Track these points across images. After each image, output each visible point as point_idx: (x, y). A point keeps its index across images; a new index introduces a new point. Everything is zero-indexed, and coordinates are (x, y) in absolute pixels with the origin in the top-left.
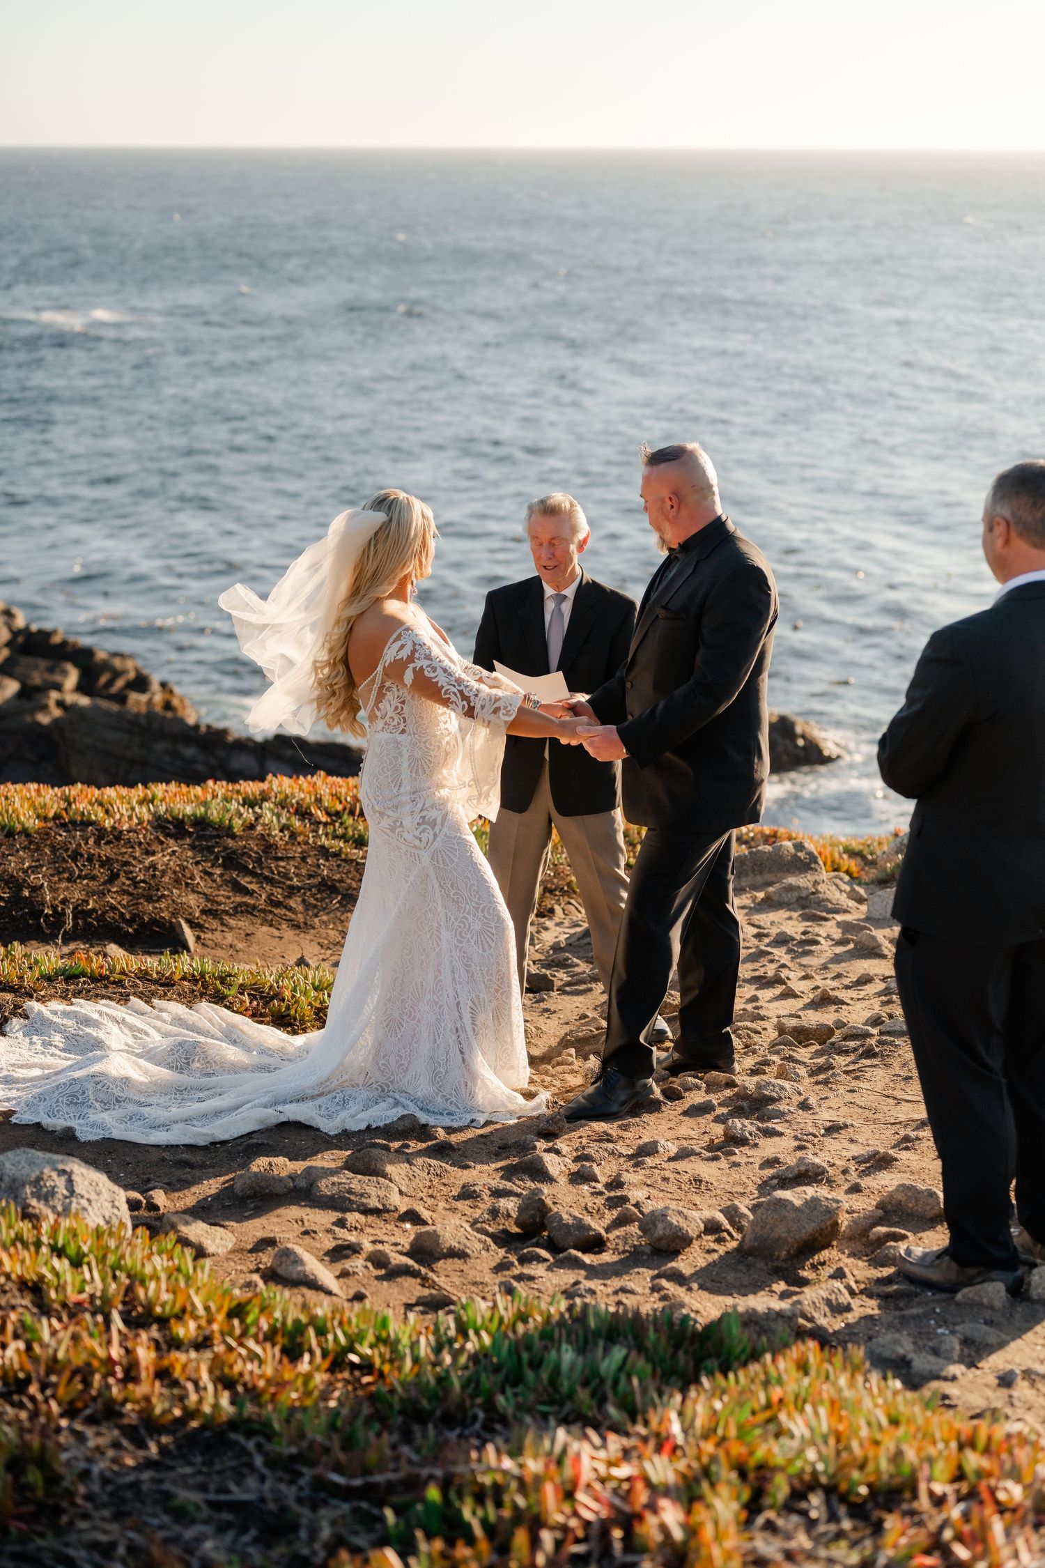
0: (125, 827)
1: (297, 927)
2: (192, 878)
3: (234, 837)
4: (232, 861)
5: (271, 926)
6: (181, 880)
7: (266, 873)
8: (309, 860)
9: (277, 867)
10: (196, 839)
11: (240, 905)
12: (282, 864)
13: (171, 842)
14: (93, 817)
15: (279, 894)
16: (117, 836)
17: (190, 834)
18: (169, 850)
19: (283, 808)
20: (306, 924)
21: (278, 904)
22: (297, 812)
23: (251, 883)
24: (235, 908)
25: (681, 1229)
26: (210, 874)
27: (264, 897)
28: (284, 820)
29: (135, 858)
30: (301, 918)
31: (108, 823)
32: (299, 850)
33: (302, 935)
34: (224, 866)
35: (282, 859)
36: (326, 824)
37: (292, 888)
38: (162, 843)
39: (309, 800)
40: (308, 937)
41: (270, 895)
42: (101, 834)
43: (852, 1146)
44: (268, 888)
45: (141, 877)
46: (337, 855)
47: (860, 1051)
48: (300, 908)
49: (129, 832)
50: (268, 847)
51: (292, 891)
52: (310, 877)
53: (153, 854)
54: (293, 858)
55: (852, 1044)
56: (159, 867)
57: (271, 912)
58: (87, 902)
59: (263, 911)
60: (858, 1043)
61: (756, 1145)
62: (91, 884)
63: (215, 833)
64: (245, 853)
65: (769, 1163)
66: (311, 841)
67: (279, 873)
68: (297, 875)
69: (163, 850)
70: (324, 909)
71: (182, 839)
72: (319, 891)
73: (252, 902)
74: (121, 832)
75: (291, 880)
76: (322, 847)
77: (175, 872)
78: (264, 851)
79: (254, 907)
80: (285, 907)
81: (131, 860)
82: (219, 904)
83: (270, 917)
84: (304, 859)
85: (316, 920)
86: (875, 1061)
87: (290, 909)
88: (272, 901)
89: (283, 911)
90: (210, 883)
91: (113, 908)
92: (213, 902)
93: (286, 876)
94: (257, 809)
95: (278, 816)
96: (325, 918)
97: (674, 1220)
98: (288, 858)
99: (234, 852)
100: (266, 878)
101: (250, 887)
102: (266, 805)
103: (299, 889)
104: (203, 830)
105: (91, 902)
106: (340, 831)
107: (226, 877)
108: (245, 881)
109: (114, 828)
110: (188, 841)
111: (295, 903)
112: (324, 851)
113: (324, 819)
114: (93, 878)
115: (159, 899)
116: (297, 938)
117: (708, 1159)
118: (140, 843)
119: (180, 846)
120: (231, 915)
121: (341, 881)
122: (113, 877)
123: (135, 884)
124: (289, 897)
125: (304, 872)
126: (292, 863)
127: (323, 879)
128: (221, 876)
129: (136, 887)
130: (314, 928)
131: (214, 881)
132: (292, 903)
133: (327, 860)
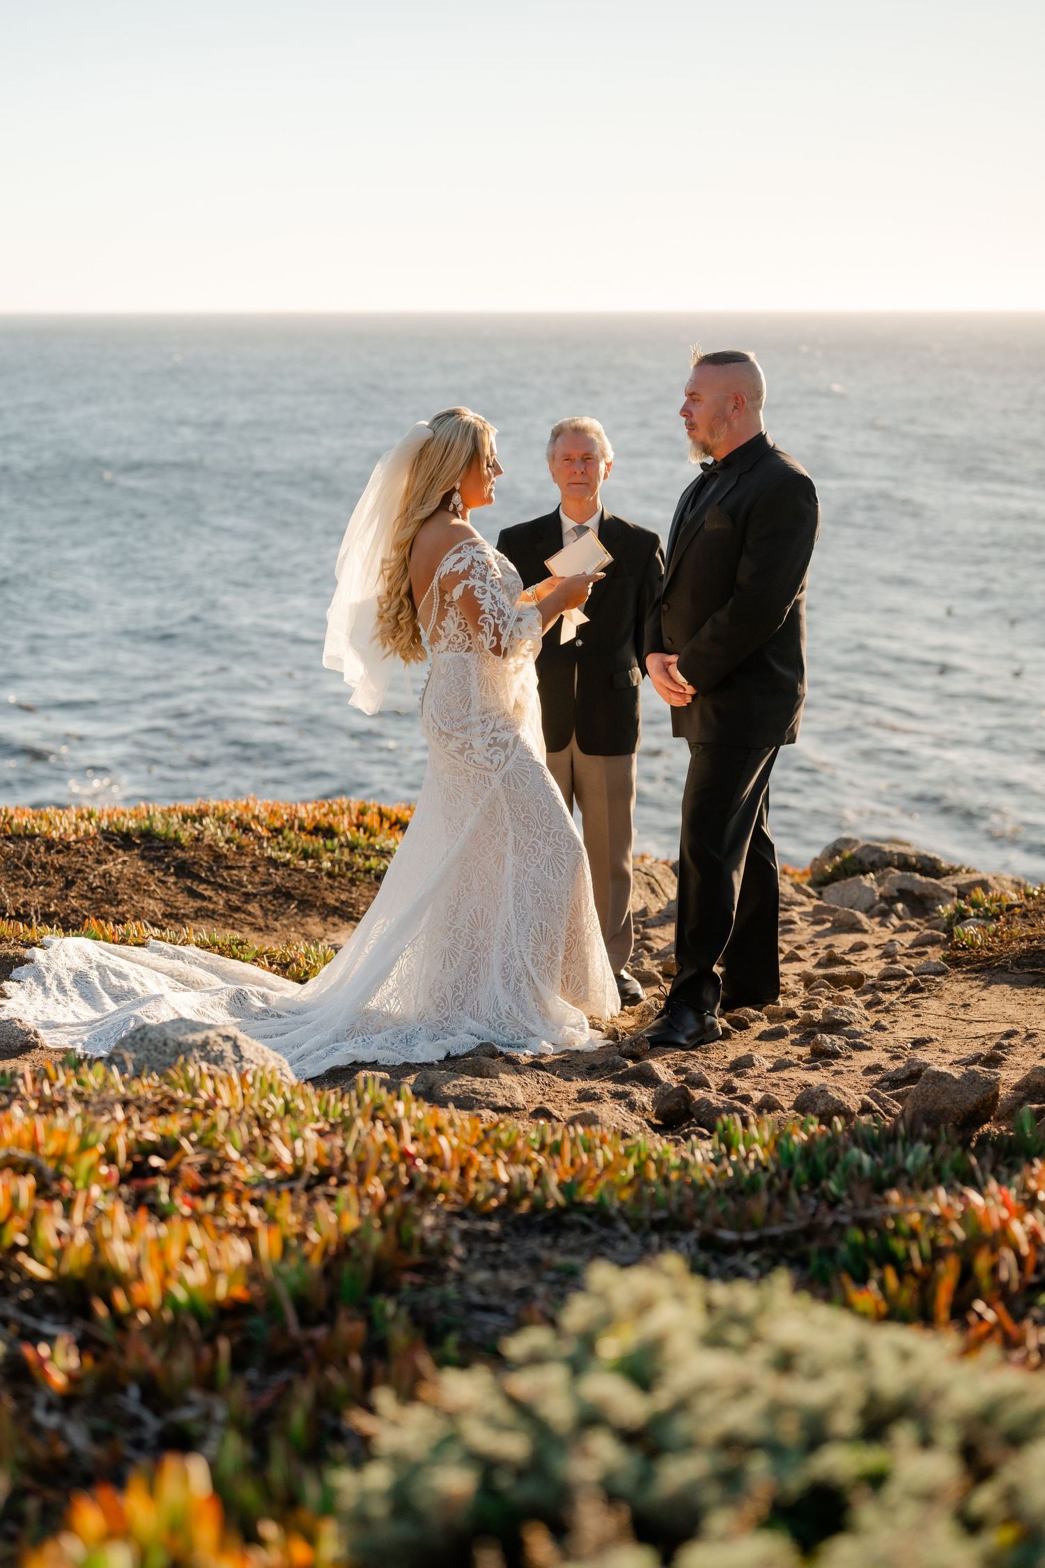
0: (73, 838)
1: (260, 930)
2: (148, 884)
3: (182, 848)
4: (184, 870)
5: (233, 928)
6: (137, 886)
7: (219, 880)
8: (260, 869)
9: (229, 875)
10: (144, 850)
11: (200, 909)
12: (234, 872)
13: (120, 852)
14: (37, 831)
15: (235, 899)
16: (65, 847)
17: (138, 846)
18: (120, 860)
19: (225, 823)
20: (267, 927)
21: (238, 909)
22: (237, 826)
23: (206, 889)
24: (196, 912)
25: (842, 1104)
26: (164, 882)
27: (221, 902)
28: (228, 834)
29: (88, 866)
30: (261, 922)
31: (55, 835)
32: (248, 860)
33: (266, 937)
34: (176, 874)
35: (232, 868)
36: (268, 839)
37: (247, 894)
38: (111, 852)
39: (247, 817)
40: (272, 939)
41: (227, 902)
42: (50, 845)
43: (946, 1055)
44: (224, 895)
45: (97, 883)
46: (286, 865)
47: (904, 988)
48: (258, 912)
49: (76, 842)
50: (218, 857)
51: (248, 897)
52: (264, 884)
53: (106, 862)
54: (244, 867)
55: (893, 983)
56: (113, 873)
57: (231, 916)
58: (49, 906)
59: (223, 915)
60: (899, 983)
61: (849, 1057)
62: (48, 890)
63: (162, 845)
64: (195, 863)
65: (870, 1070)
66: (257, 852)
67: (232, 881)
68: (251, 883)
69: (114, 860)
70: (283, 914)
71: (130, 850)
72: (275, 899)
73: (211, 906)
74: (69, 843)
75: (246, 887)
76: (270, 858)
77: (129, 880)
78: (214, 861)
79: (214, 912)
80: (244, 912)
81: (83, 867)
82: (179, 908)
83: (231, 921)
84: (254, 868)
85: (277, 925)
86: (925, 995)
87: (250, 914)
88: (230, 907)
89: (243, 916)
90: (165, 891)
91: (75, 911)
92: (172, 907)
93: (240, 883)
94: (197, 825)
95: (222, 830)
96: (285, 922)
97: (835, 1095)
98: (239, 868)
99: (184, 862)
100: (221, 886)
101: (207, 893)
102: (206, 821)
103: (255, 895)
104: (150, 841)
105: (52, 905)
106: (284, 844)
107: (179, 885)
108: (201, 888)
109: (61, 839)
110: (136, 851)
111: (254, 908)
112: (272, 862)
113: (265, 833)
114: (49, 884)
115: (120, 903)
116: (260, 940)
117: (807, 1069)
118: (90, 853)
119: (130, 857)
120: (192, 919)
121: (295, 888)
122: (69, 884)
123: (93, 890)
124: (246, 902)
125: (257, 879)
126: (243, 872)
127: (277, 886)
128: (175, 883)
129: (93, 893)
130: (276, 931)
131: (169, 888)
132: (249, 908)
133: (277, 869)
